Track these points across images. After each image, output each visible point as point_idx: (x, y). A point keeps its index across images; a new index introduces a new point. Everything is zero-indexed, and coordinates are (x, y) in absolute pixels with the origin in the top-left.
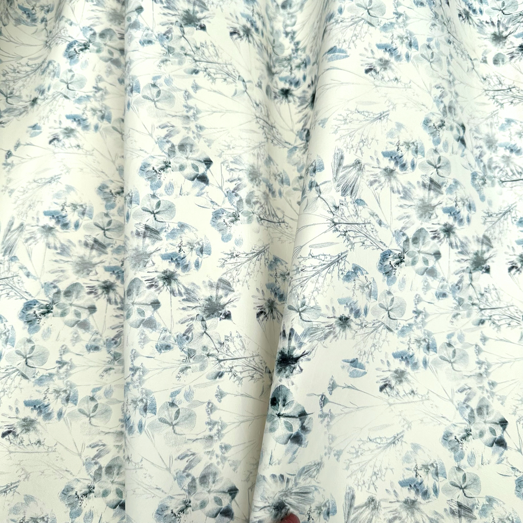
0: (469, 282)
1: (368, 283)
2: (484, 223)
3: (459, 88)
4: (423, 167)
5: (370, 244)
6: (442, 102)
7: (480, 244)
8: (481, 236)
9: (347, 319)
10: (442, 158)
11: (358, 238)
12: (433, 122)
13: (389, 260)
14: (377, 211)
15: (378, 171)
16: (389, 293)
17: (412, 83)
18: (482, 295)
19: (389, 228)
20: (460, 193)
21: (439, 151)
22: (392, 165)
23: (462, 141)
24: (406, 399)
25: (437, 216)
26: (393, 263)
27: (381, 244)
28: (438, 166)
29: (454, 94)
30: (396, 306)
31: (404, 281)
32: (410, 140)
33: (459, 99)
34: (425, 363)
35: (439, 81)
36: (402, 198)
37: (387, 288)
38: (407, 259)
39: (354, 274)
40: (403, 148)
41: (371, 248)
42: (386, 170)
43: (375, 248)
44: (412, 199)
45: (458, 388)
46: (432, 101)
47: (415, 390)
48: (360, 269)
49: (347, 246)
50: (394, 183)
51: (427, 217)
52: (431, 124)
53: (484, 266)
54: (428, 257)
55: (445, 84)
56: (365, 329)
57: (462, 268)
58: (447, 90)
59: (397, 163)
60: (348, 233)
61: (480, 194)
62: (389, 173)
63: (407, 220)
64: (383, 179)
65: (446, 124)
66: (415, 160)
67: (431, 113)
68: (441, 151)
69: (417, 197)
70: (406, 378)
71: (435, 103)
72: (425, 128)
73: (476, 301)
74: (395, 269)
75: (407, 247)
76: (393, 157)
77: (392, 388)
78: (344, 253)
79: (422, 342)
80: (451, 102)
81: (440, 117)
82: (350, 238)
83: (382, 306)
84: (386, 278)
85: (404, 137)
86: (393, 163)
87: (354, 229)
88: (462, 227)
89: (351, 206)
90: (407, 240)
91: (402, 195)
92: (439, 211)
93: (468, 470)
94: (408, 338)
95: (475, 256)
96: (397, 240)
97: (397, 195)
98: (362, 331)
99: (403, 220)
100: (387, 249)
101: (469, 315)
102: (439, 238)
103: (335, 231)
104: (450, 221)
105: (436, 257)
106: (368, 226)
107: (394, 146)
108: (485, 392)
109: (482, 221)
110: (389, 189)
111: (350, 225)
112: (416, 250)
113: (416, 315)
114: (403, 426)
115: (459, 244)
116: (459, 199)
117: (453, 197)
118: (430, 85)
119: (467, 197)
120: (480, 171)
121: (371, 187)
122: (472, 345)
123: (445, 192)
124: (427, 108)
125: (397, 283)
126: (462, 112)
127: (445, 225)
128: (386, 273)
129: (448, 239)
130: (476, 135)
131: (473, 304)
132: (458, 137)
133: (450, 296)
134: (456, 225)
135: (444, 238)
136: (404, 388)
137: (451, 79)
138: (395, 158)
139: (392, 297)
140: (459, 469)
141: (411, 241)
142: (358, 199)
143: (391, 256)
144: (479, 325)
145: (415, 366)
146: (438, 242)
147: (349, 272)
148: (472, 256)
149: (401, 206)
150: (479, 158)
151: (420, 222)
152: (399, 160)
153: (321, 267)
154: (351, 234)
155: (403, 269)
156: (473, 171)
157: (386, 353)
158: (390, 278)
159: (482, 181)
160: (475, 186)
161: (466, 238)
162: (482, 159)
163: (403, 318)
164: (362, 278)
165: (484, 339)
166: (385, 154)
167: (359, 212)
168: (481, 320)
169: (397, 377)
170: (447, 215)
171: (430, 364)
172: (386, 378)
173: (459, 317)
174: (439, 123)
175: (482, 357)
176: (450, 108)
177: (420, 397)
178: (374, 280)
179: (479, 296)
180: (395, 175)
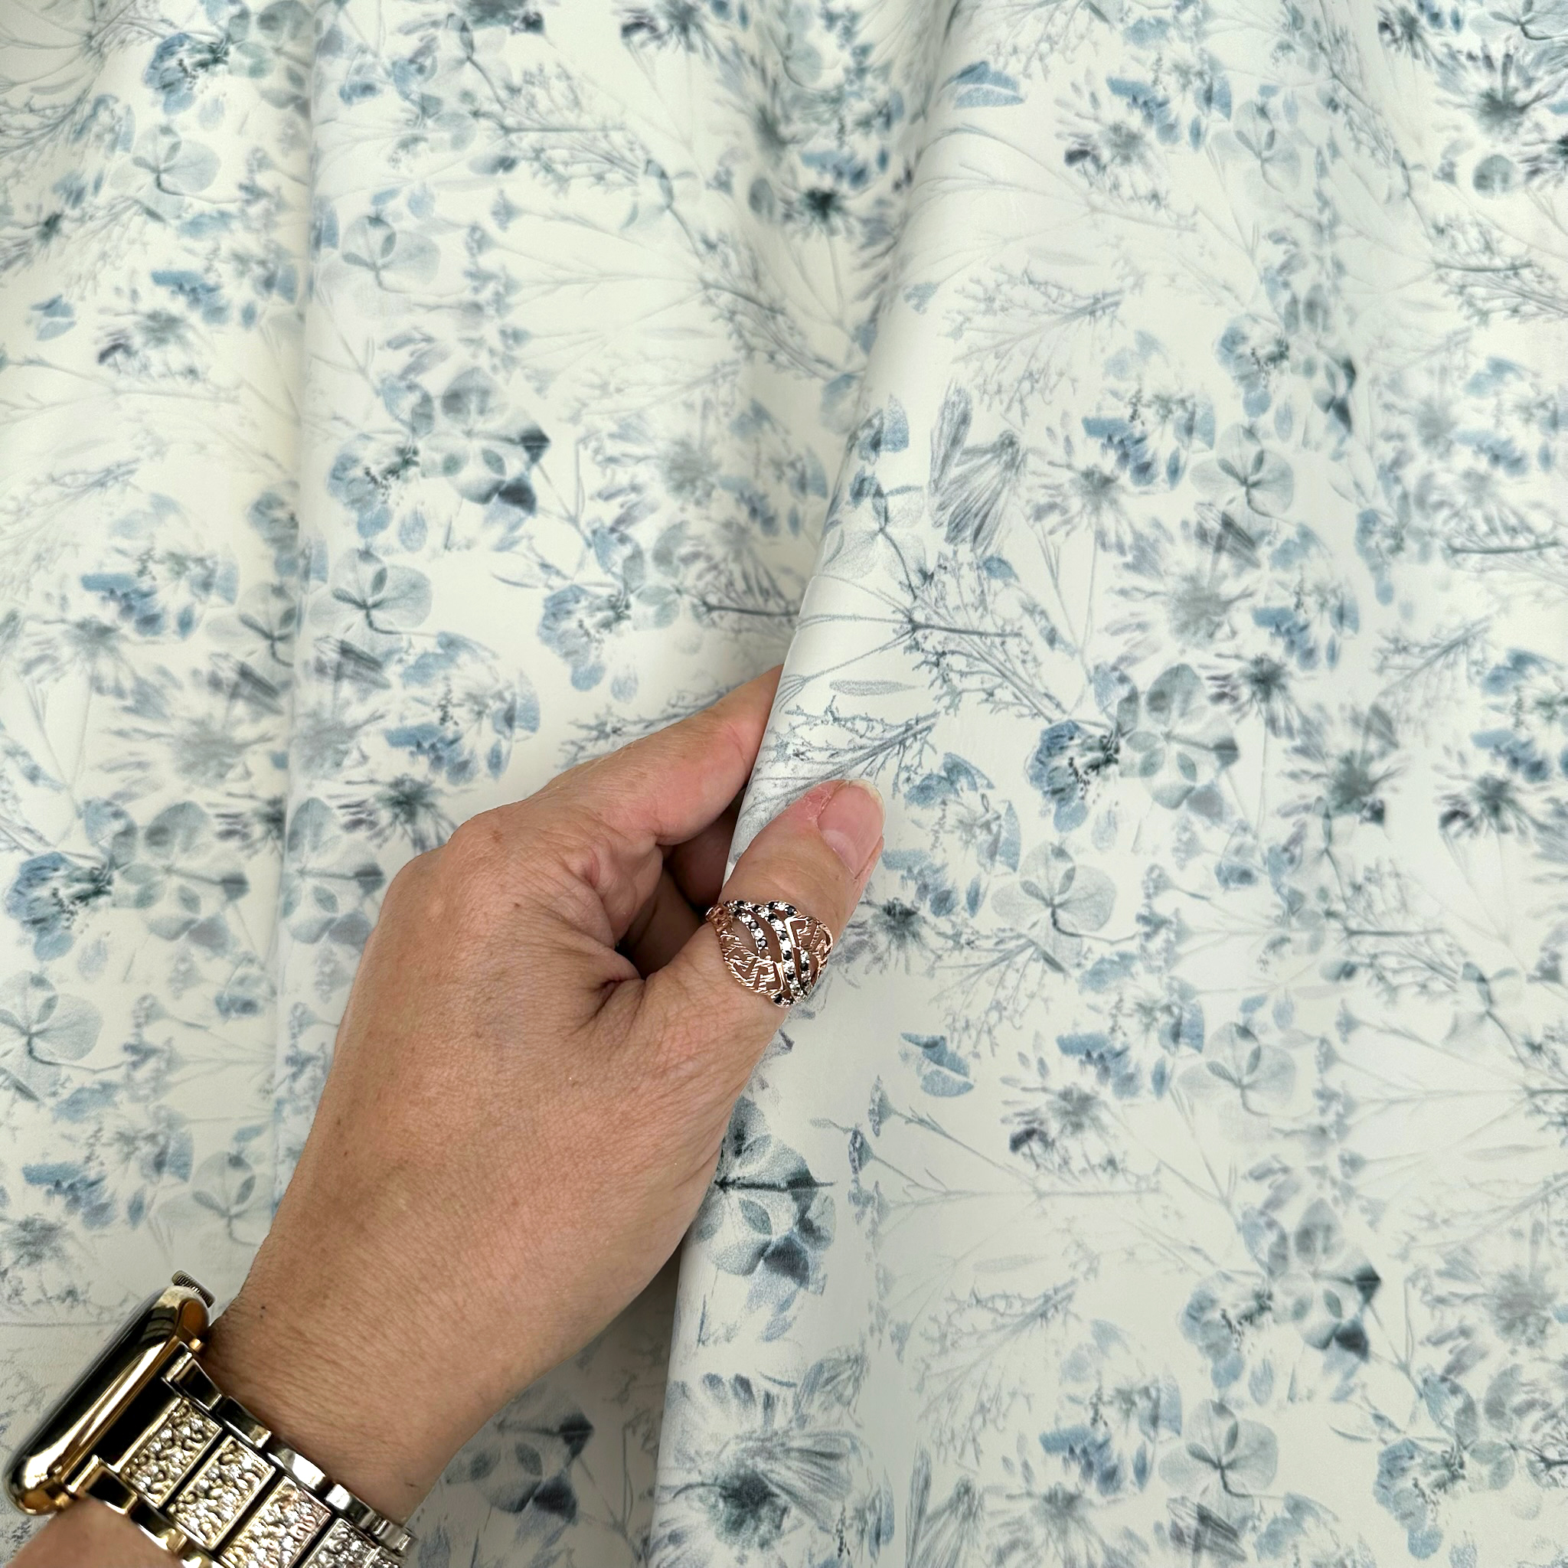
0: (1322, 845)
1: (989, 816)
2: (1381, 670)
3: (1347, 247)
4: (1203, 477)
5: (1010, 699)
6: (1286, 285)
7: (1361, 732)
8: (1365, 708)
9: (908, 914)
10: (1268, 457)
11: (976, 679)
12: (1252, 343)
13: (1069, 753)
14: (1046, 599)
15: (1064, 477)
16: (1060, 853)
17: (1200, 216)
18: (1357, 888)
19: (1077, 657)
20: (1314, 569)
21: (1260, 435)
22: (1108, 463)
23: (1341, 411)
24: (1089, 1183)
25: (1234, 633)
26: (1080, 762)
27: (1046, 701)
28: (1252, 479)
29: (1329, 264)
30: (1082, 894)
31: (1111, 821)
32: (1175, 390)
33: (1346, 282)
34: (1161, 1079)
35: (1283, 221)
36: (1127, 566)
37: (1055, 838)
38: (1127, 754)
39: (946, 785)
40: (1149, 414)
41: (1014, 710)
42: (1088, 475)
43: (1026, 711)
44: (1158, 573)
45: (1251, 1165)
46: (1257, 279)
47: (1118, 1158)
48: (967, 772)
49: (939, 698)
50: (1108, 518)
51: (1202, 633)
52: (1245, 349)
53: (1369, 799)
54: (1195, 755)
55: (1303, 232)
56: (967, 951)
57: (1303, 797)
58: (1308, 248)
59: (1124, 457)
60: (949, 659)
61: (1379, 579)
62: (1099, 485)
63: (1138, 635)
64: (1075, 503)
65: (1293, 352)
66: (1183, 455)
67: (1248, 315)
68: (1267, 435)
69: (1175, 569)
70: (1095, 1120)
71: (1263, 288)
72: (1225, 360)
73: (1339, 907)
74: (1087, 783)
75: (1129, 717)
76: (1116, 439)
77: (1048, 1144)
78: (926, 718)
79: (1158, 1014)
80: (1317, 288)
81: (1277, 329)
82: (952, 675)
83: (1030, 890)
84: (1053, 807)
85: (1157, 378)
86: (1112, 456)
87: (968, 649)
88: (1309, 673)
89: (969, 577)
90: (1132, 698)
91: (1129, 558)
92: (1241, 617)
93: (1249, 1415)
94: (1115, 998)
95: (1343, 767)
96: (1101, 695)
97: (1114, 558)
98: (957, 958)
99: (1126, 636)
100: (1065, 718)
101: (1315, 945)
102: (1235, 699)
103: (910, 648)
104: (1278, 652)
105: (1221, 757)
106: (1011, 643)
107: (1121, 404)
108: (1327, 1184)
109: (1374, 663)
110: (1090, 537)
111: (956, 636)
112: (1160, 729)
113: (1147, 929)
114: (1074, 1266)
115: (1296, 723)
116: (1308, 586)
117: (1292, 578)
118: (1256, 229)
119: (1333, 584)
120: (1389, 511)
121: (1038, 525)
122: (1311, 1039)
123: (1266, 564)
124: (1237, 298)
125: (1089, 824)
126: (1351, 323)
127: (1258, 662)
128: (1055, 792)
129: (1263, 706)
130: (1390, 397)
131: (1330, 914)
132: (1327, 399)
133: (1264, 880)
134: (1292, 664)
135: (1250, 701)
136: (1085, 1147)
137: (1325, 218)
138: (1122, 442)
139: (1069, 865)
140: (1221, 1409)
141: (1143, 700)
142: (991, 558)
143: (1077, 741)
144: (1338, 978)
145: (1127, 1084)
146: (1231, 713)
147: (929, 777)
148: (1333, 765)
149: (1123, 592)
150: (1391, 471)
151: (1179, 645)
152: (1132, 451)
153: (850, 756)
154: (957, 662)
155: (1110, 784)
156: (1367, 506)
157: (1037, 1035)
158: (1066, 809)
159: (1389, 542)
160: (1366, 552)
161: (1320, 708)
162: (1401, 473)
163: (1103, 933)
164: (970, 798)
165: (1348, 1024)
166: (1093, 427)
167: (989, 599)
168: (1346, 964)
169: (1067, 1113)
170: (1265, 633)
171: (1174, 1083)
172: (1033, 1113)
173: (1287, 948)
174: (1271, 348)
175: (1335, 1079)
176: (1311, 306)
177: (1133, 1180)
178: (1010, 808)
179: (1349, 892)
180: (1114, 493)
